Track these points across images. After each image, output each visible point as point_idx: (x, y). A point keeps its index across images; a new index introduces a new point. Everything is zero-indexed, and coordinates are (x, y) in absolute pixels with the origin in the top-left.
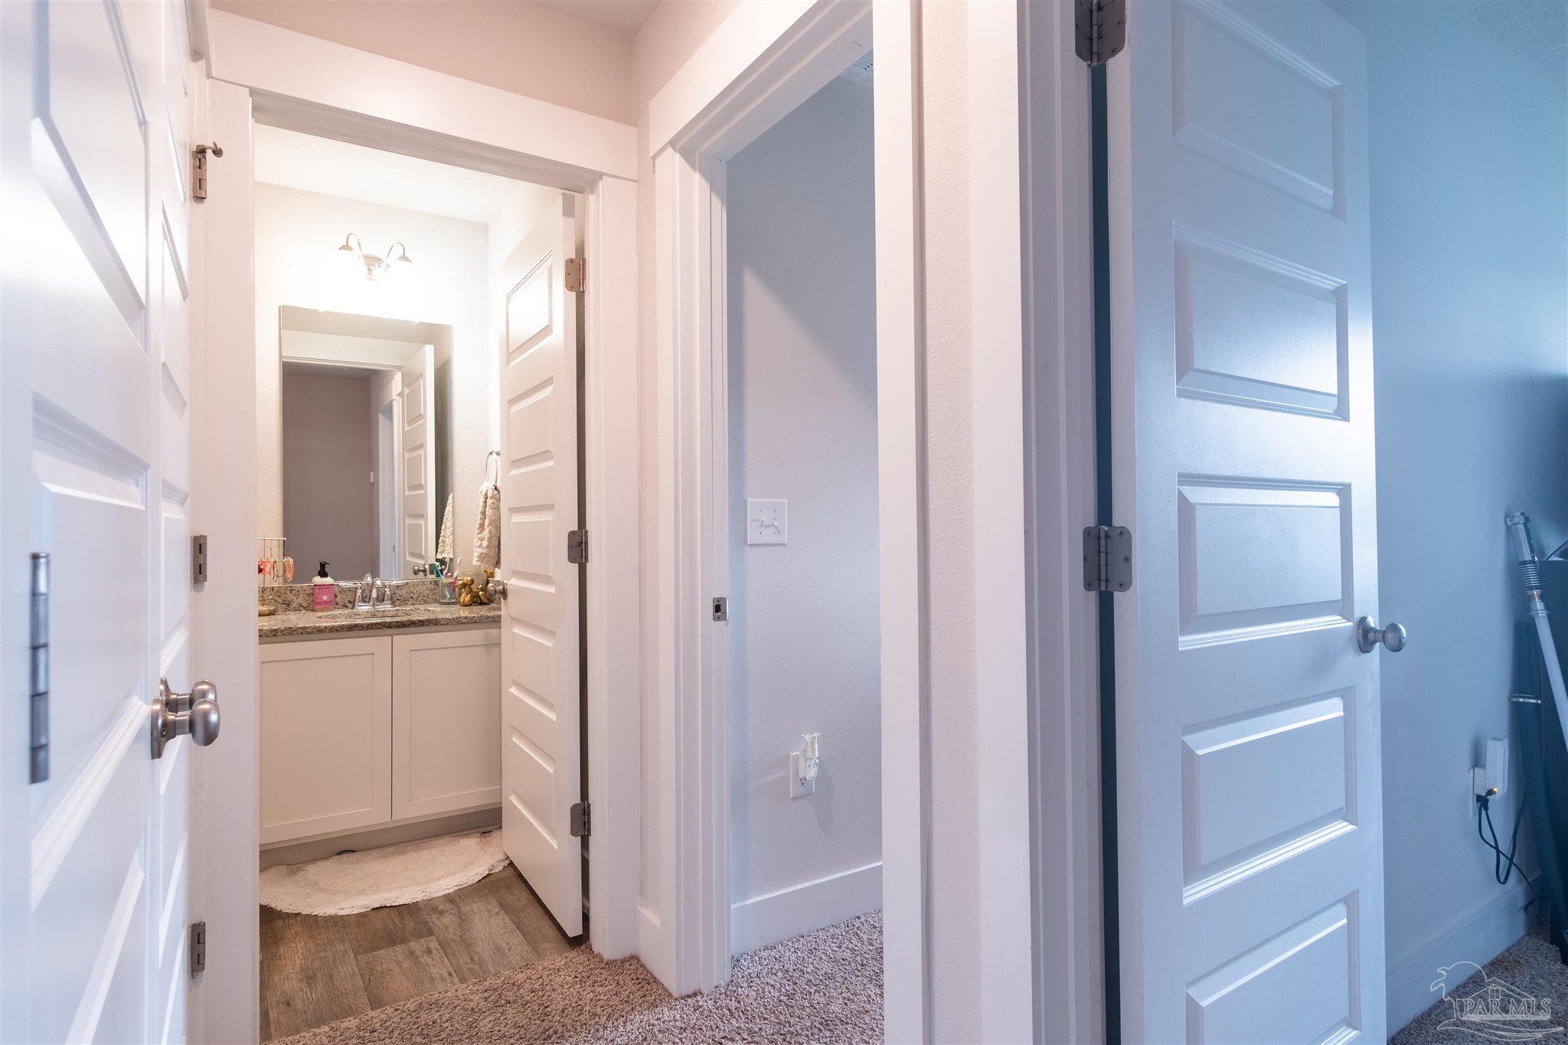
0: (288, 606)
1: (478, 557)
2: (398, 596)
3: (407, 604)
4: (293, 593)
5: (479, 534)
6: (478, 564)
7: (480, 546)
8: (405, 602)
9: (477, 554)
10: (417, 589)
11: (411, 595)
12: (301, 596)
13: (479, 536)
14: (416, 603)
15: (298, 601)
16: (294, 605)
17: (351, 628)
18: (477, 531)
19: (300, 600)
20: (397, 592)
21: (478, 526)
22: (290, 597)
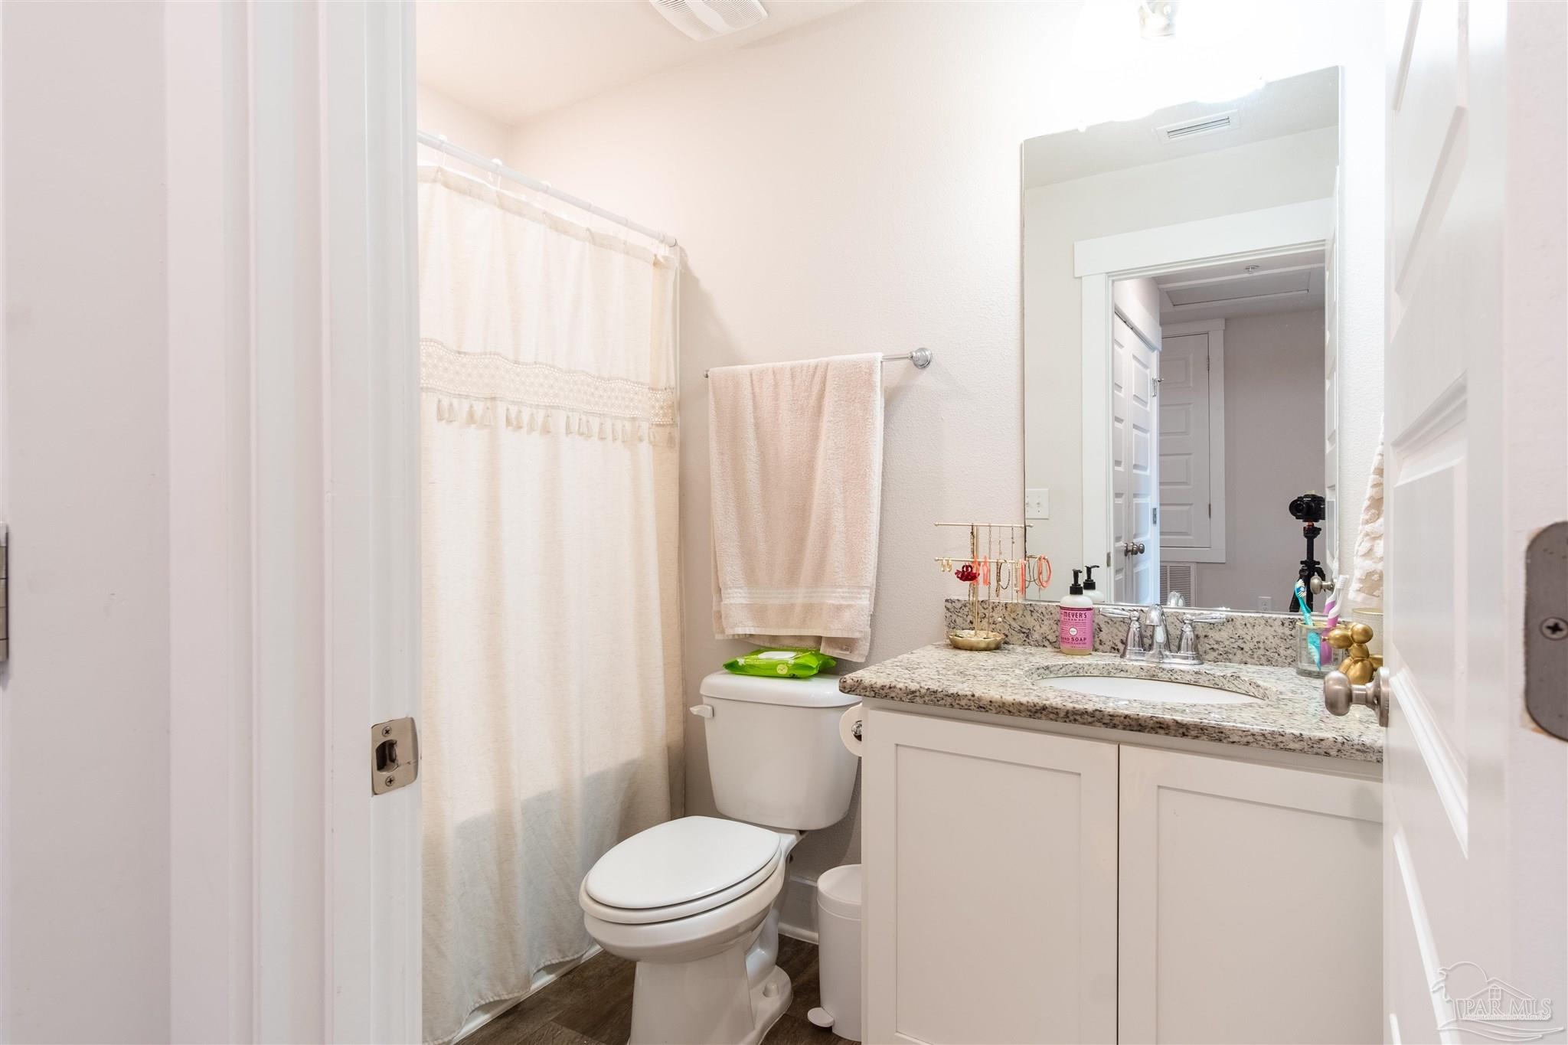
0: (1027, 636)
1: (1361, 581)
2: (1211, 641)
3: (1230, 661)
4: (1035, 615)
5: (1367, 522)
6: (1361, 597)
7: (1369, 553)
8: (1226, 656)
9: (1358, 574)
10: (1251, 631)
11: (1240, 643)
12: (1046, 622)
13: (1368, 528)
14: (1249, 660)
15: (1042, 631)
16: (1036, 636)
17: (1038, 712)
18: (1363, 517)
19: (1045, 629)
20: (1211, 633)
21: (1366, 503)
22: (1030, 622)
